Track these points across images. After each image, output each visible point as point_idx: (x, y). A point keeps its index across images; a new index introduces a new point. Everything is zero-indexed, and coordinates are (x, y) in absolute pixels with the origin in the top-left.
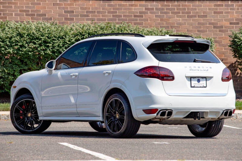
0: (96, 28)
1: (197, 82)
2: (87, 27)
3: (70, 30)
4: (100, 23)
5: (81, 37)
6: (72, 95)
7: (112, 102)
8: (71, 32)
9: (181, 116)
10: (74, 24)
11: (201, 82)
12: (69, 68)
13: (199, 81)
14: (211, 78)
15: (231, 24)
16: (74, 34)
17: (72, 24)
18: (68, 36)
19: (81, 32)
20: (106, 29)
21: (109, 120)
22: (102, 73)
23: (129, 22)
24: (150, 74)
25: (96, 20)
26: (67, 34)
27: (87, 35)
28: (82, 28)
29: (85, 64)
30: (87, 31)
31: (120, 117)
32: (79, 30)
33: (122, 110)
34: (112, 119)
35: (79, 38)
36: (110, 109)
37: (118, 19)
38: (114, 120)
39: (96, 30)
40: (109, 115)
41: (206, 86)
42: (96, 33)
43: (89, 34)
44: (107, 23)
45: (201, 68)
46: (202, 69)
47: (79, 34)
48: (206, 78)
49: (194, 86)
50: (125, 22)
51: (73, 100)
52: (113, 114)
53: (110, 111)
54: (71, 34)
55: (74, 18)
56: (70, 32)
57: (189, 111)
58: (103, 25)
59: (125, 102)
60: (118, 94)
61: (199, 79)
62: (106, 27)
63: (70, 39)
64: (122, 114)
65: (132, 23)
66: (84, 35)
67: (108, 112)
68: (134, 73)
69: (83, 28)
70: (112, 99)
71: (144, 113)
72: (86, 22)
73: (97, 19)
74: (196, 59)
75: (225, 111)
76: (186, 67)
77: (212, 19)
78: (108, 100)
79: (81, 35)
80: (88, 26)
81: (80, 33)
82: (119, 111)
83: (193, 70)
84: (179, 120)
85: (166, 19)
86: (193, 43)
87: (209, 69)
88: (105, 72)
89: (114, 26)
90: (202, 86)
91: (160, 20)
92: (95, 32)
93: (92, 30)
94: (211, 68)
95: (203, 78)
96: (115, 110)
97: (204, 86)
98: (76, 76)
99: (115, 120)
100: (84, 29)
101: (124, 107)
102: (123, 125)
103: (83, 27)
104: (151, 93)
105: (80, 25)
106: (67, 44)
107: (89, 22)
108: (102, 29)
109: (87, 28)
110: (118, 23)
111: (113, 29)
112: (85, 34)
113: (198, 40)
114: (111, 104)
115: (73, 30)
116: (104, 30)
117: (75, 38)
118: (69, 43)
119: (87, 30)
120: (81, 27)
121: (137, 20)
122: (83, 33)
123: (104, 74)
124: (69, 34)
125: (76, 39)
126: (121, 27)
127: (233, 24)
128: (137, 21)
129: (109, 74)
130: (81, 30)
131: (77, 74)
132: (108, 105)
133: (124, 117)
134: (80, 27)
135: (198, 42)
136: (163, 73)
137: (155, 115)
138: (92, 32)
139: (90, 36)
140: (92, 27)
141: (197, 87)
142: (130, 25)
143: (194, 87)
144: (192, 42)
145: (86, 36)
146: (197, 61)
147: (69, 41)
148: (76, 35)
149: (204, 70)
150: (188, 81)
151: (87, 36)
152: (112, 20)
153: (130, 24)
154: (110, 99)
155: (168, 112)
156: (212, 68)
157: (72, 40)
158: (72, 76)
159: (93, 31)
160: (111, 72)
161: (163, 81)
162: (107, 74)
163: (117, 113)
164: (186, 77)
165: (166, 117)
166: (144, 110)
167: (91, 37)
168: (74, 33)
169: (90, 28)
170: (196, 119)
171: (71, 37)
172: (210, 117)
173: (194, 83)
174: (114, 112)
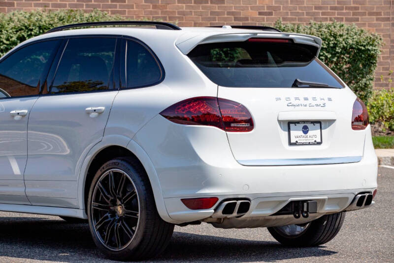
0: (51, 18)
1: (302, 132)
2: (37, 17)
3: (9, 21)
4: (57, 10)
5: (27, 32)
6: (16, 158)
7: (107, 177)
8: (10, 25)
9: (267, 212)
10: (16, 12)
11: (310, 133)
12: (8, 98)
13: (305, 130)
14: (331, 122)
15: (260, 14)
16: (15, 28)
17: (11, 11)
18: (6, 32)
19: (26, 24)
20: (68, 20)
21: (100, 220)
22: (81, 111)
23: (104, 10)
24: (198, 116)
25: (50, 6)
26: (4, 27)
27: (37, 29)
28: (28, 19)
29: (42, 88)
30: (37, 23)
31: (126, 214)
32: (23, 22)
33: (132, 199)
34: (107, 217)
35: (23, 34)
36: (102, 194)
37: (86, 5)
38: (112, 219)
39: (52, 22)
40: (99, 206)
41: (320, 141)
42: (52, 26)
43: (40, 28)
44: (68, 10)
45: (310, 101)
46: (314, 103)
47: (24, 28)
48: (319, 123)
49: (297, 142)
50: (98, 10)
51: (16, 169)
52: (110, 205)
53: (102, 197)
54: (11, 28)
55: (15, 2)
56: (8, 24)
57: (287, 200)
58: (62, 14)
59: (138, 180)
60: (122, 160)
61: (306, 125)
62: (67, 17)
63: (9, 36)
64: (131, 206)
65: (108, 11)
66: (31, 30)
67: (96, 200)
68: (160, 114)
69: (31, 18)
70: (107, 171)
71: (185, 207)
72: (35, 10)
73: (52, 4)
74: (299, 80)
75: (360, 195)
76: (278, 99)
77: (232, 6)
78: (99, 173)
79: (27, 31)
80: (37, 15)
81: (26, 27)
82: (124, 200)
83: (293, 105)
84: (261, 218)
85: (161, 6)
86: (287, 43)
87: (326, 101)
88: (90, 109)
89: (81, 15)
90: (313, 141)
91: (152, 7)
92: (50, 24)
93: (45, 22)
94: (330, 99)
95: (314, 122)
96: (115, 197)
97: (317, 141)
98: (23, 115)
99: (114, 220)
100: (31, 20)
101: (136, 191)
102: (134, 231)
103: (30, 16)
104: (200, 160)
105: (26, 13)
106: (4, 44)
107: (40, 9)
108: (62, 20)
109: (38, 19)
110: (86, 11)
111: (80, 20)
112: (34, 28)
113: (298, 37)
114: (105, 182)
115: (13, 22)
116: (64, 22)
117: (17, 35)
118: (8, 42)
119: (37, 21)
120: (27, 16)
121: (115, 6)
122: (30, 26)
123: (89, 113)
124: (6, 28)
125: (19, 35)
126: (91, 17)
127: (263, 15)
128: (116, 8)
129: (100, 113)
130: (27, 21)
131: (26, 111)
132: (96, 183)
133: (136, 215)
134: (25, 17)
135: (297, 41)
136: (227, 113)
137: (211, 211)
138: (45, 24)
139: (41, 31)
140: (44, 16)
141: (303, 144)
142: (106, 14)
143: (295, 144)
144: (284, 41)
145: (35, 31)
146: (301, 83)
147: (8, 40)
148: (18, 29)
149: (317, 105)
150: (284, 130)
151: (37, 31)
152: (76, 6)
153: (106, 12)
154: (103, 170)
155: (241, 203)
156: (332, 99)
157: (11, 37)
158: (13, 116)
159: (47, 22)
160: (103, 108)
161: (228, 133)
162: (94, 115)
163: (119, 202)
164: (280, 122)
165: (235, 214)
166: (184, 201)
167: (44, 33)
168: (15, 26)
169: (41, 19)
170: (299, 217)
171: (10, 33)
172: (327, 209)
173: (297, 134)
174: (112, 201)
